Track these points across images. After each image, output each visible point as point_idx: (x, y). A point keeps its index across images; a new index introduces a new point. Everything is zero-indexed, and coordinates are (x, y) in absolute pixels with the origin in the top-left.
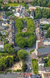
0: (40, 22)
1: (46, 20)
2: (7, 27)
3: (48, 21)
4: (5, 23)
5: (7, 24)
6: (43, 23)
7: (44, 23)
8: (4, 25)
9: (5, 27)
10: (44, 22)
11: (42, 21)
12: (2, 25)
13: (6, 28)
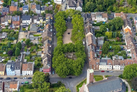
0: (92, 18)
1: (101, 15)
2: (41, 26)
3: (104, 17)
4: (38, 18)
5: (41, 21)
6: (96, 20)
7: (98, 20)
8: (37, 23)
9: (39, 25)
10: (98, 18)
11: (95, 17)
12: (34, 21)
13: (39, 28)
